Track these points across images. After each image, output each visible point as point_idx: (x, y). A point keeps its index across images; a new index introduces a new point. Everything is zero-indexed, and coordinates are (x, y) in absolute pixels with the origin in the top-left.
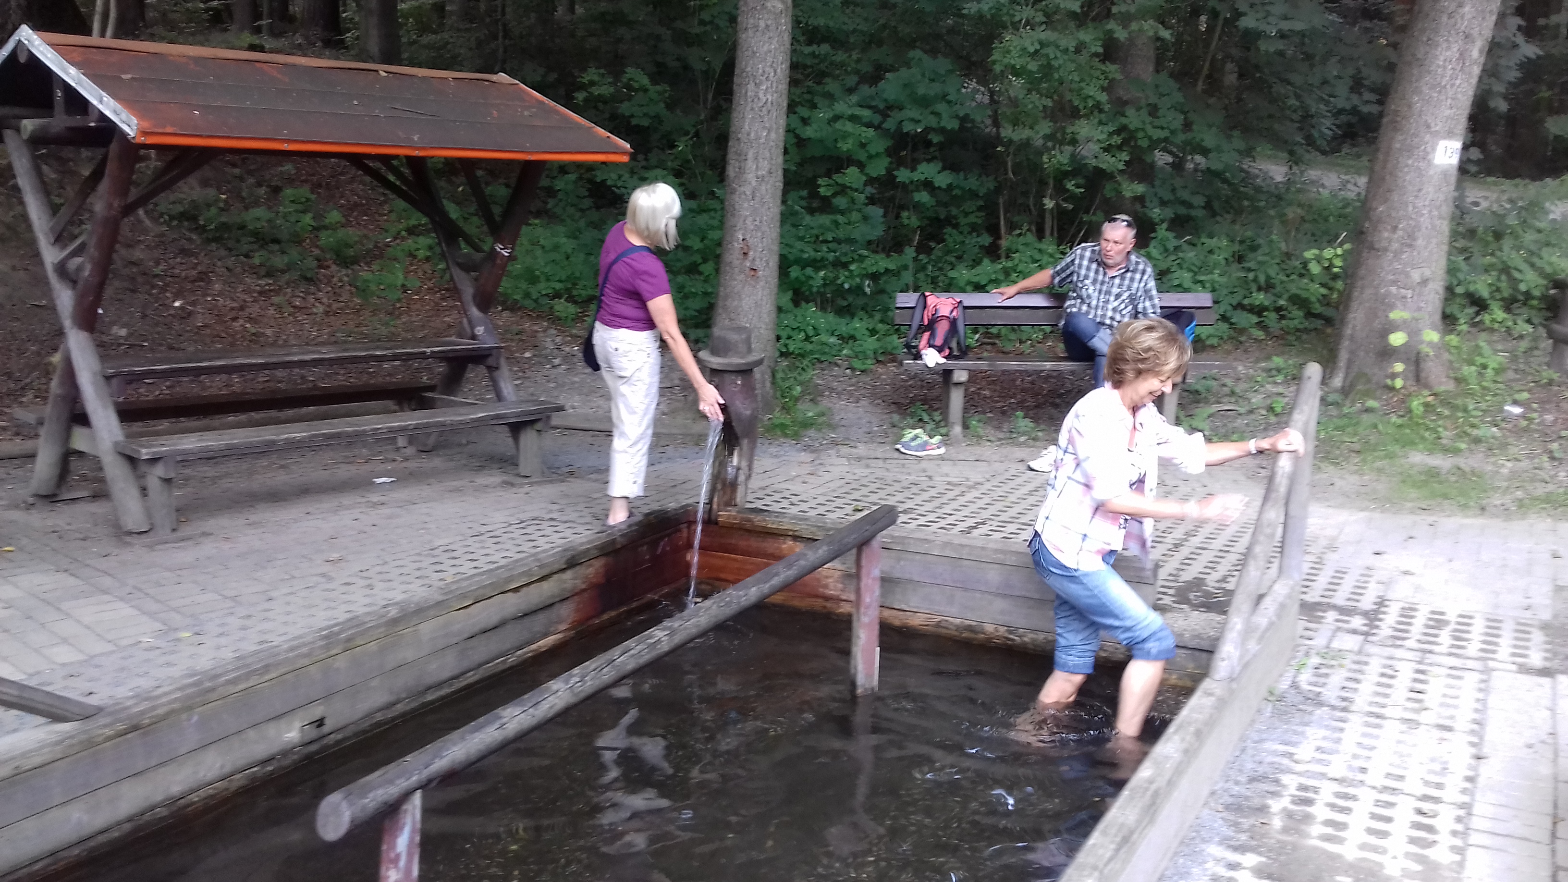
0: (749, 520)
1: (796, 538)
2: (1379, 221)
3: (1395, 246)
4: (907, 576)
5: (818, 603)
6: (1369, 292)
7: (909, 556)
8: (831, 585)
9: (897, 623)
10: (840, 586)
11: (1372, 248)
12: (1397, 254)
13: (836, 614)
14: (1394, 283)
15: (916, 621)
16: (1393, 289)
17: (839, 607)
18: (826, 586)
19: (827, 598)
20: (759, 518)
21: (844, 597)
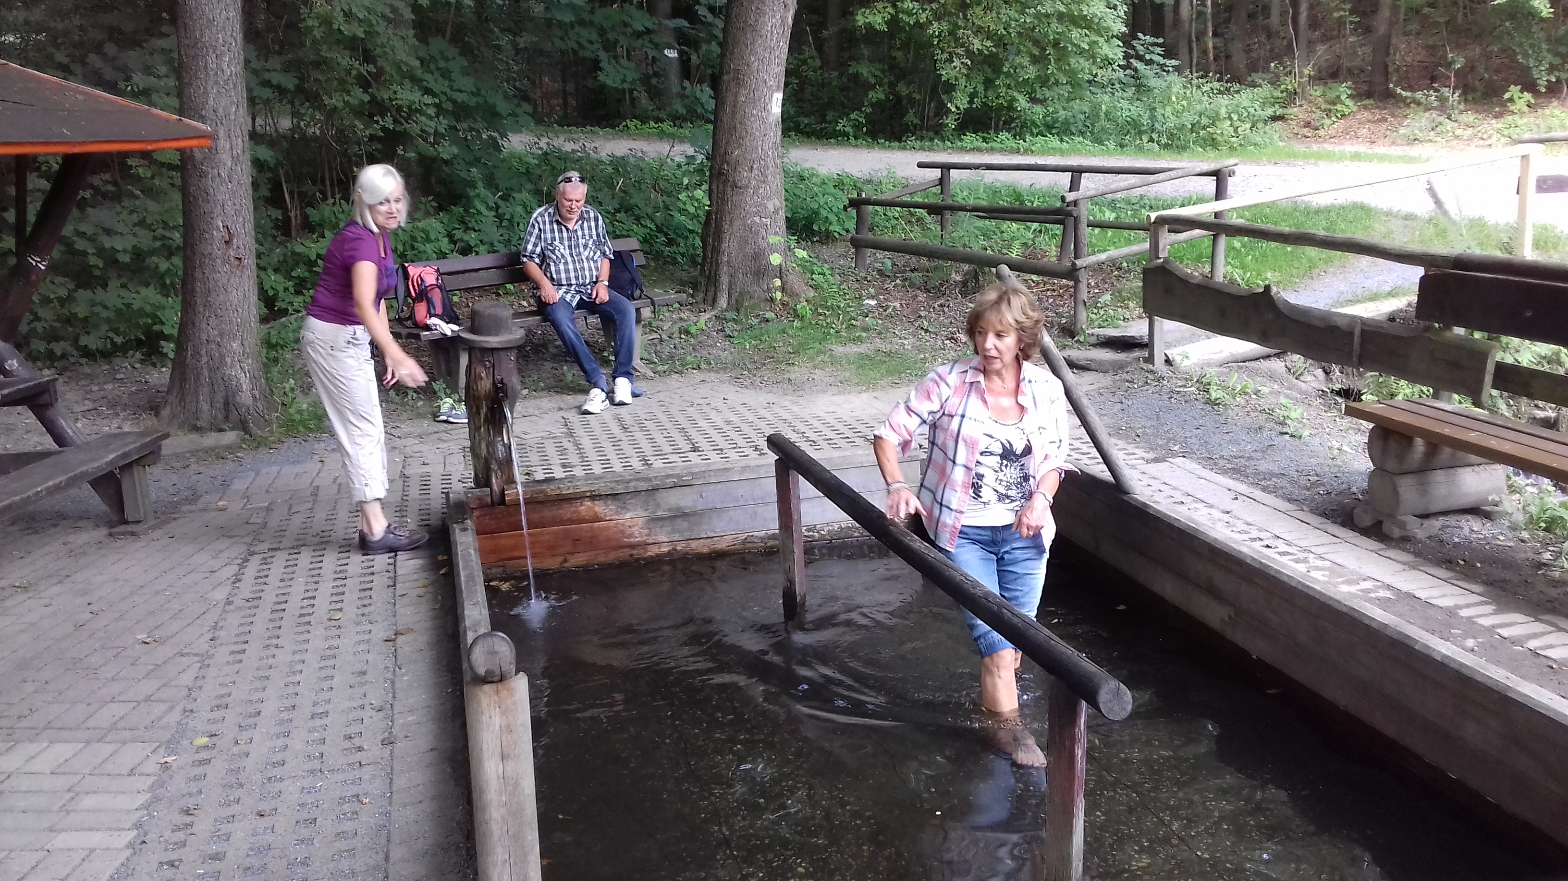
0: (542, 491)
1: (594, 497)
2: (737, 162)
3: (753, 182)
4: (711, 506)
5: (624, 554)
6: (737, 223)
7: (711, 487)
8: (636, 534)
9: (705, 550)
10: (646, 531)
11: (735, 186)
12: (756, 189)
13: (644, 559)
14: (756, 214)
15: (722, 545)
16: (757, 219)
17: (646, 551)
18: (631, 535)
19: (632, 546)
20: (552, 487)
21: (651, 541)
